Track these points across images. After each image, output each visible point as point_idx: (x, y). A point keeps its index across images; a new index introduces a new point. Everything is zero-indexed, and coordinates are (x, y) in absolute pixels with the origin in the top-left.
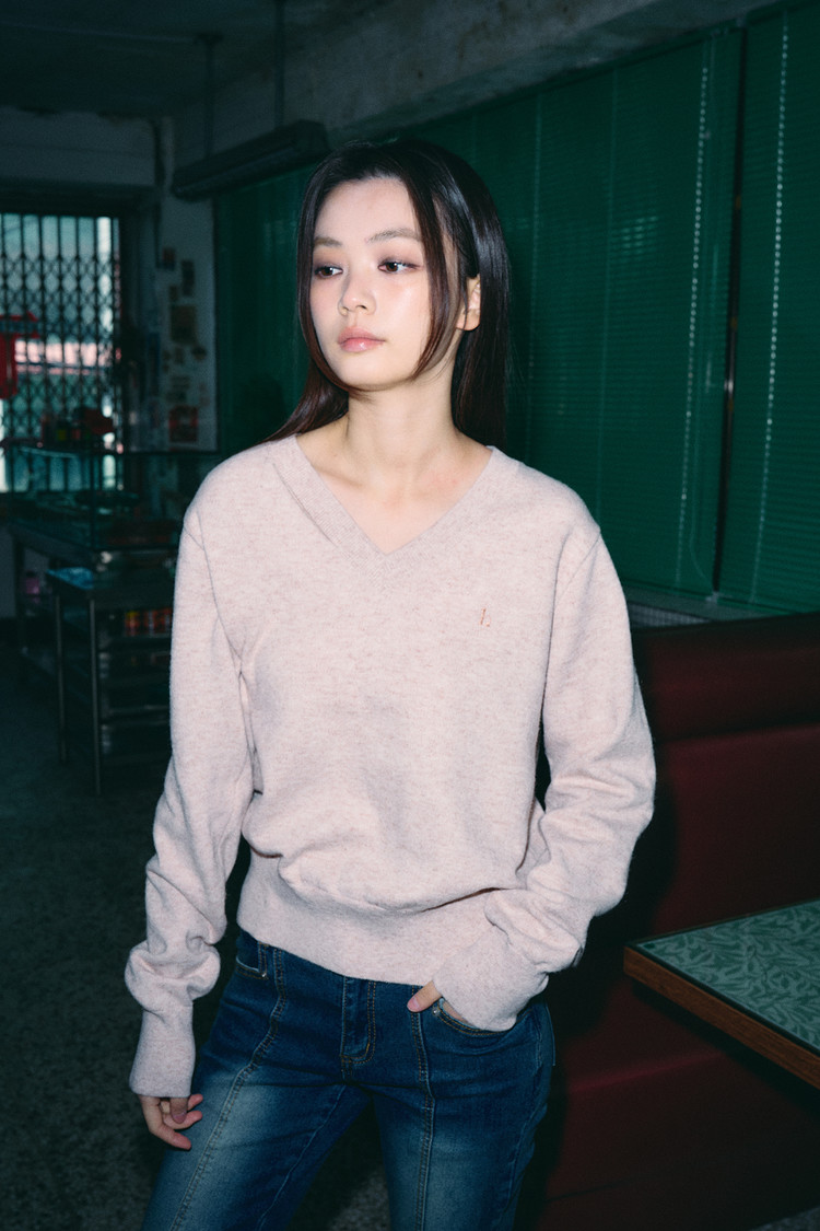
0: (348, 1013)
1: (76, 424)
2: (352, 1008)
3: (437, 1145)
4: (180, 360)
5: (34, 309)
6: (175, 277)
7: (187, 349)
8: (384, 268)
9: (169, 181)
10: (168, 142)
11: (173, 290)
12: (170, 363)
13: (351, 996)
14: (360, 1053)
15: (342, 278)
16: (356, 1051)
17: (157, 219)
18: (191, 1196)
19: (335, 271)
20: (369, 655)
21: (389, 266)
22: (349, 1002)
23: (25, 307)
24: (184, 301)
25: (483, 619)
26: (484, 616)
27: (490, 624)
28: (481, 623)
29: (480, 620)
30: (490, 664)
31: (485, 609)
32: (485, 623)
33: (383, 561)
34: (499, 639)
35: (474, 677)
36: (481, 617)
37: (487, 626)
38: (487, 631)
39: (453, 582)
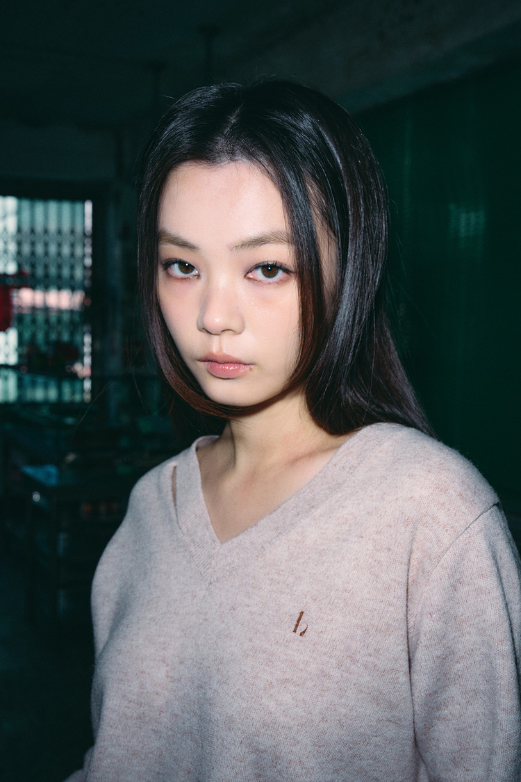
25: (297, 626)
26: (298, 621)
27: (304, 632)
28: (295, 631)
29: (294, 627)
30: (297, 689)
31: (302, 613)
32: (299, 631)
33: (216, 550)
34: (314, 655)
35: (272, 705)
36: (295, 623)
37: (301, 635)
38: (301, 641)
39: (276, 577)
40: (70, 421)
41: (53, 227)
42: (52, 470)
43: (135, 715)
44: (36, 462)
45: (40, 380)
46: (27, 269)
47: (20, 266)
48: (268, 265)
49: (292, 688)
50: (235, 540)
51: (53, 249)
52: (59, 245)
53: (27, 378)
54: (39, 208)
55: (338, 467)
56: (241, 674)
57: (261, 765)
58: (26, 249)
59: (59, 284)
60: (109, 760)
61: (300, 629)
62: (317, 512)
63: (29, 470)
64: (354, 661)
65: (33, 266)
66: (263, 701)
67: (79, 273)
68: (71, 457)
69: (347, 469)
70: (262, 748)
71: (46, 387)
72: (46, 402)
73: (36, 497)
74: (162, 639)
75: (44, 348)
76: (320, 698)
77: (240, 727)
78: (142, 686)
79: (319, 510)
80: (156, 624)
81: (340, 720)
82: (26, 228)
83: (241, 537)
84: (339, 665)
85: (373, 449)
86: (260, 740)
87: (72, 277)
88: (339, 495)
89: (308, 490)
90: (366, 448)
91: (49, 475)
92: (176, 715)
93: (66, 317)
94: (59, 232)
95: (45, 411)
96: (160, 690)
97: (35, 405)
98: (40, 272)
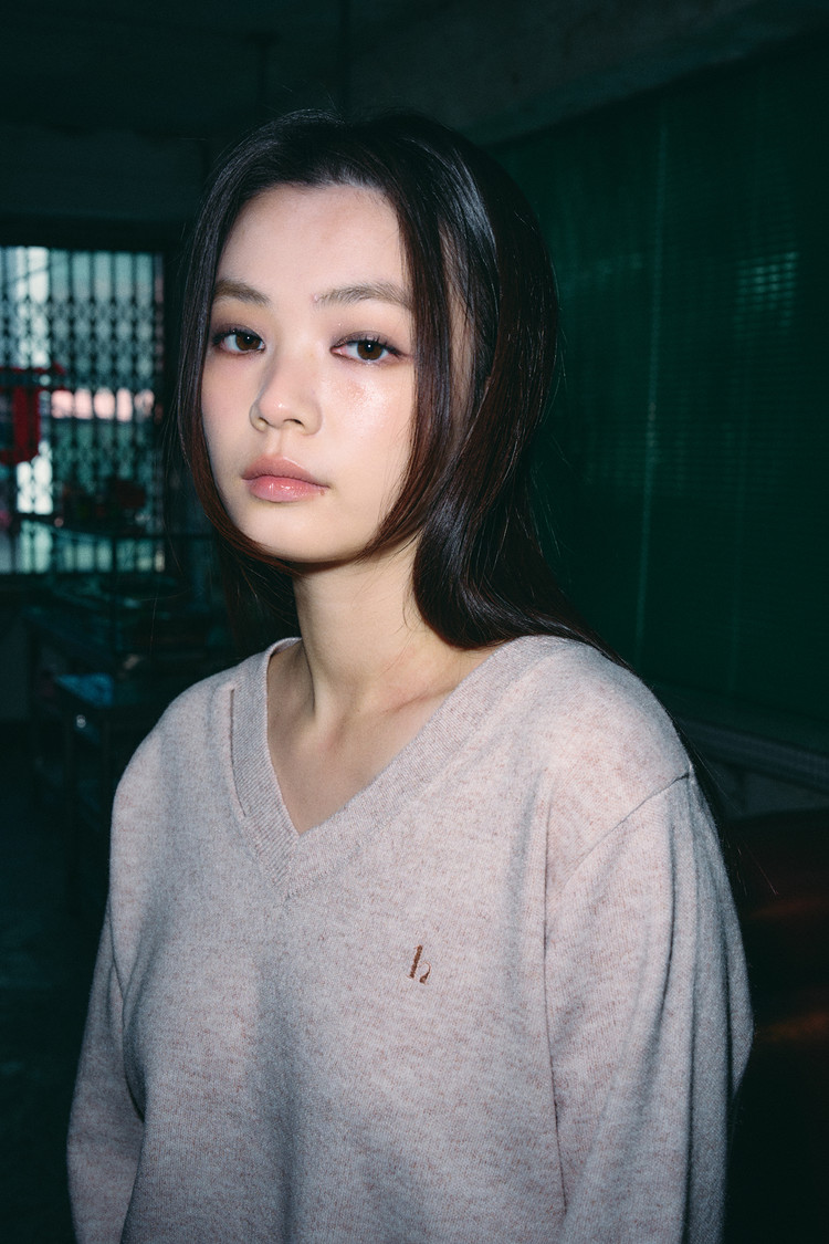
15: (263, 361)
25: (414, 967)
26: (416, 961)
27: (426, 977)
28: (412, 976)
29: (410, 969)
30: (420, 1060)
31: (420, 948)
32: (418, 976)
33: (293, 847)
34: (443, 1010)
35: (385, 1085)
36: (412, 963)
37: (421, 981)
38: (423, 991)
39: (378, 890)
40: (131, 603)
41: (103, 292)
42: (103, 680)
43: (201, 1093)
44: (80, 668)
45: (86, 538)
46: (63, 361)
47: (52, 356)
48: (367, 342)
49: (414, 1059)
50: (317, 831)
51: (103, 330)
52: (114, 324)
53: (66, 535)
54: (81, 262)
55: (456, 713)
56: (339, 1040)
57: (374, 1170)
58: (61, 328)
59: (114, 382)
60: (168, 1158)
61: (419, 974)
62: (431, 788)
63: (70, 682)
64: (496, 1019)
65: (73, 357)
66: (372, 1080)
67: (145, 367)
68: (132, 661)
69: (470, 718)
70: (374, 1145)
71: (95, 545)
72: (95, 572)
73: (81, 722)
74: (231, 982)
75: (90, 487)
76: (454, 1072)
77: (342, 1116)
78: (208, 1052)
79: (431, 786)
80: (219, 957)
81: (485, 1104)
82: (61, 295)
83: (325, 827)
84: (479, 1024)
85: (507, 686)
86: (371, 1134)
87: (134, 373)
88: (460, 762)
89: (415, 752)
90: (498, 683)
91: (100, 689)
92: (260, 1093)
93: (125, 435)
94: (113, 301)
95: (93, 587)
96: (235, 1056)
97: (77, 576)
98: (83, 365)
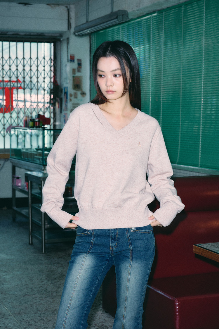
0: (112, 236)
1: (37, 120)
2: (113, 234)
3: (133, 265)
4: (76, 97)
5: (21, 78)
6: (75, 65)
7: (79, 93)
8: (114, 76)
9: (72, 30)
10: (72, 14)
11: (74, 70)
12: (72, 98)
13: (112, 232)
14: (115, 245)
15: (105, 78)
16: (114, 245)
17: (68, 43)
18: (77, 283)
19: (103, 76)
20: (114, 152)
21: (115, 76)
22: (112, 233)
23: (17, 77)
24: (78, 74)
28: (139, 146)
31: (139, 143)
34: (143, 149)
49: (140, 154)
66: (136, 156)
